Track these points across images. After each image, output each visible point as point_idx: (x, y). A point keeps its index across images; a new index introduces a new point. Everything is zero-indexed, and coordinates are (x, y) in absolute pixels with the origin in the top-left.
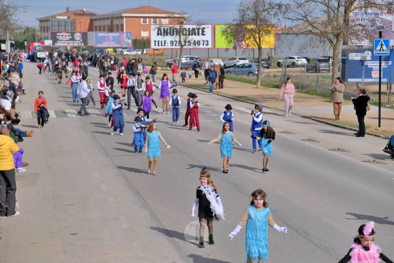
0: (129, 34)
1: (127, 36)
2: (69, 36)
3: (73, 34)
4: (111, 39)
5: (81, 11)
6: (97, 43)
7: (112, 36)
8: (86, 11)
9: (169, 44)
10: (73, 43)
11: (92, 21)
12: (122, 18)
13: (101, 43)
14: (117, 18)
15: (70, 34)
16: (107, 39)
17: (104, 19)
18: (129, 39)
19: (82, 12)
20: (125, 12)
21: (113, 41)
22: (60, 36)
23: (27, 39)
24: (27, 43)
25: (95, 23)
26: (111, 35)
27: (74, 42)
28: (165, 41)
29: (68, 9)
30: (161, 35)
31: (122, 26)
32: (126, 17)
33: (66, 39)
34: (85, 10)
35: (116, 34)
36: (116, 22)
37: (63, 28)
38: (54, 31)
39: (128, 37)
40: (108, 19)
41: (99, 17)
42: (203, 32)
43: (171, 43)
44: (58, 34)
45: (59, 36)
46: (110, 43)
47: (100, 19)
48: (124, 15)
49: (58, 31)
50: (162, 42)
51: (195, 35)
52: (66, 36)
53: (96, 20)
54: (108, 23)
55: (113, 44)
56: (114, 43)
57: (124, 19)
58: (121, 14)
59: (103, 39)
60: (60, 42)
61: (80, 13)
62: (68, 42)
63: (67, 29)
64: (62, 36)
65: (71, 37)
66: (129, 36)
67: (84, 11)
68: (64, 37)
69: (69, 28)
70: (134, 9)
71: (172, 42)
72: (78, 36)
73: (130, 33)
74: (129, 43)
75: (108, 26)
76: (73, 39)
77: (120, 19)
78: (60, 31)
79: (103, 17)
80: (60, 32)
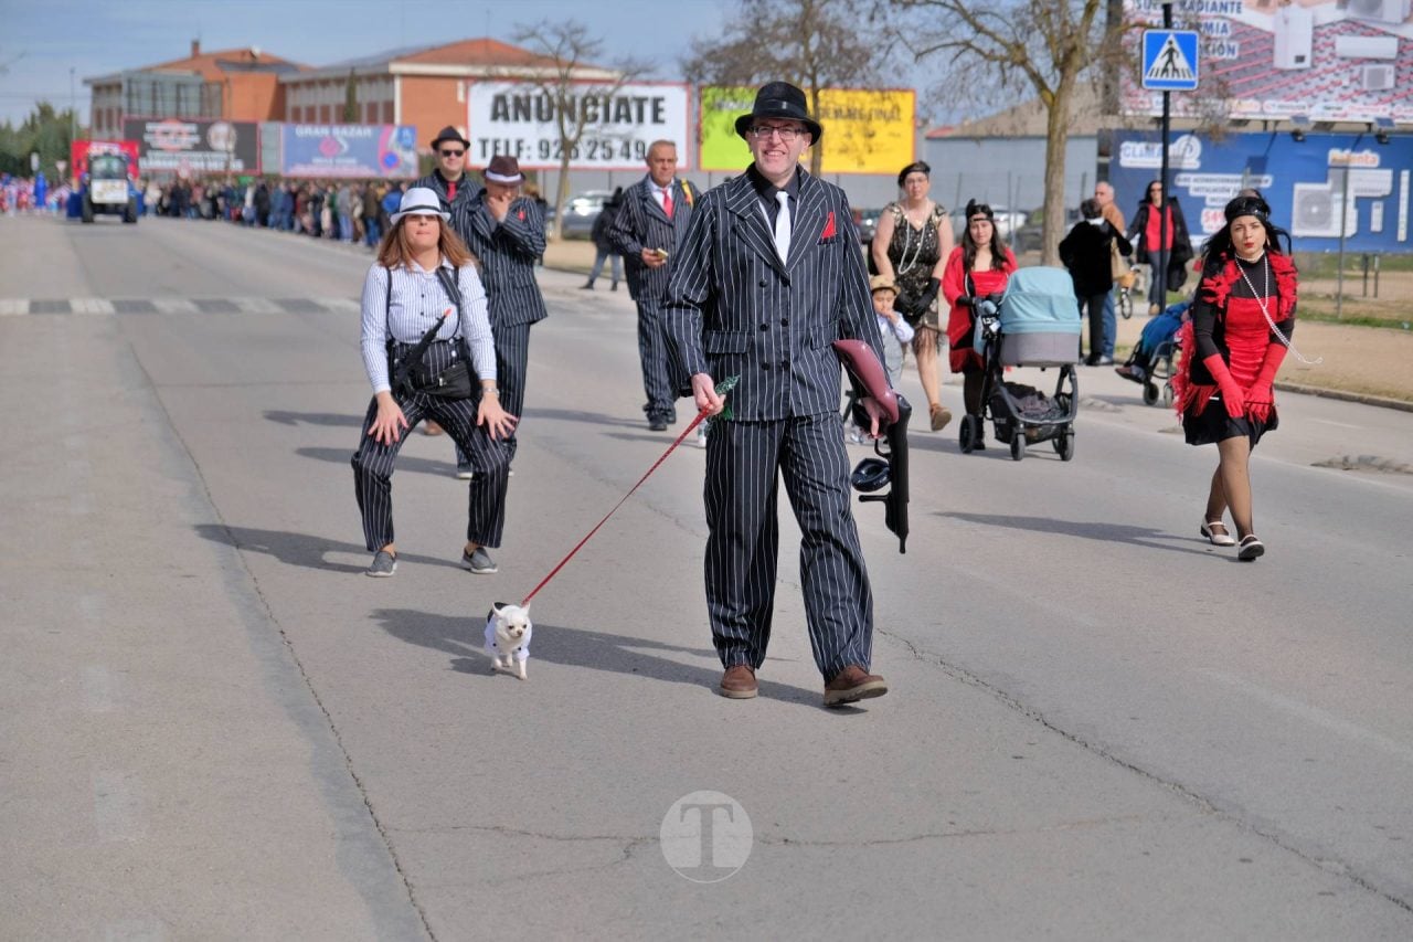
0: (407, 133)
1: (400, 138)
2: (191, 134)
3: (204, 129)
4: (341, 147)
5: (243, 53)
6: (290, 162)
7: (349, 140)
8: (263, 55)
9: (535, 152)
10: (206, 160)
11: (281, 89)
12: (389, 78)
13: (307, 161)
14: (372, 79)
15: (193, 128)
16: (328, 148)
17: (325, 83)
18: (407, 148)
19: (248, 59)
20: (400, 59)
21: (348, 155)
22: (156, 133)
23: (41, 148)
24: (41, 160)
25: (295, 99)
26: (343, 133)
27: (208, 155)
28: (519, 142)
29: (196, 45)
30: (506, 118)
31: (390, 106)
32: (404, 76)
33: (177, 146)
34: (257, 51)
35: (362, 132)
36: (365, 95)
37: (170, 107)
38: (136, 116)
39: (405, 142)
40: (339, 81)
41: (309, 76)
42: (656, 110)
43: (541, 148)
44: (150, 127)
45: (153, 133)
46: (339, 161)
47: (310, 84)
48: (395, 68)
49: (150, 117)
50: (507, 143)
51: (629, 119)
52: (180, 133)
53: (296, 85)
54: (337, 96)
55: (350, 168)
56: (353, 161)
57: (398, 83)
58: (386, 63)
59: (315, 147)
60: (157, 154)
61: (238, 58)
62: (188, 154)
63: (183, 110)
64: (166, 133)
65: (196, 139)
66: (406, 138)
67: (252, 55)
68: (172, 137)
69: (193, 108)
70: (433, 49)
71: (544, 147)
72: (221, 135)
73: (413, 129)
74: (408, 166)
75: (339, 107)
76: (204, 146)
77: (382, 84)
78: (161, 117)
79: (323, 76)
80: (159, 121)
